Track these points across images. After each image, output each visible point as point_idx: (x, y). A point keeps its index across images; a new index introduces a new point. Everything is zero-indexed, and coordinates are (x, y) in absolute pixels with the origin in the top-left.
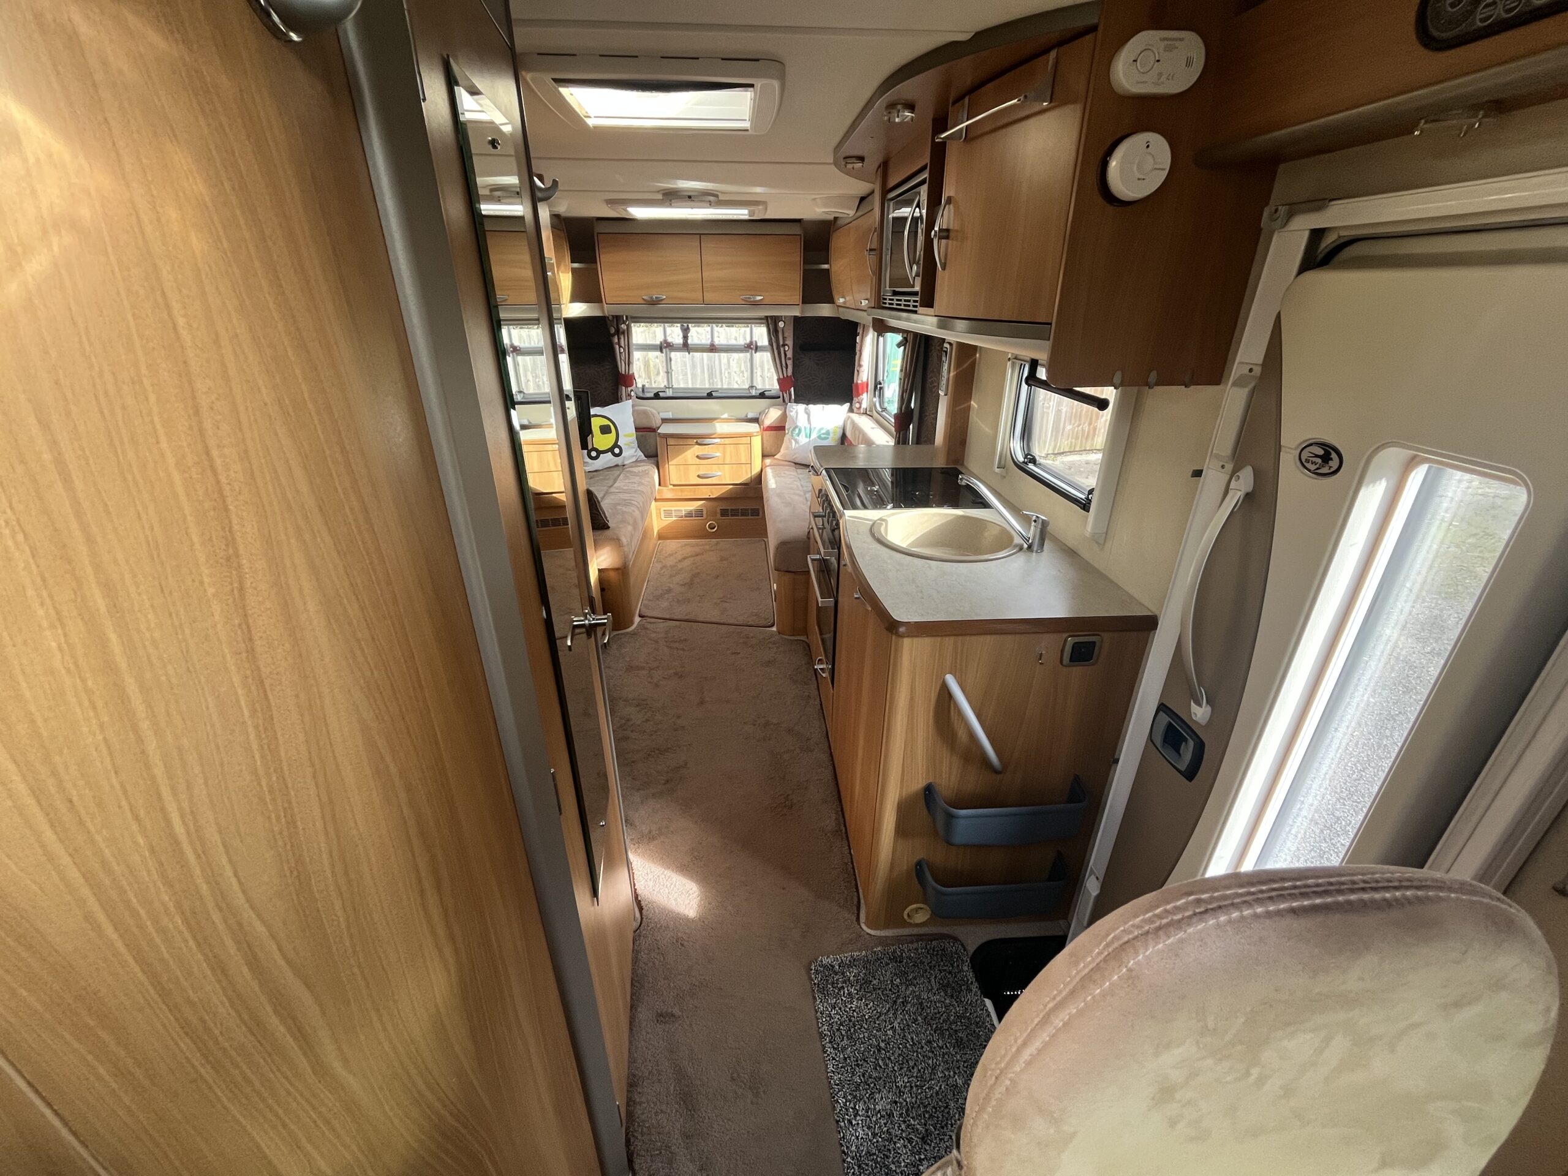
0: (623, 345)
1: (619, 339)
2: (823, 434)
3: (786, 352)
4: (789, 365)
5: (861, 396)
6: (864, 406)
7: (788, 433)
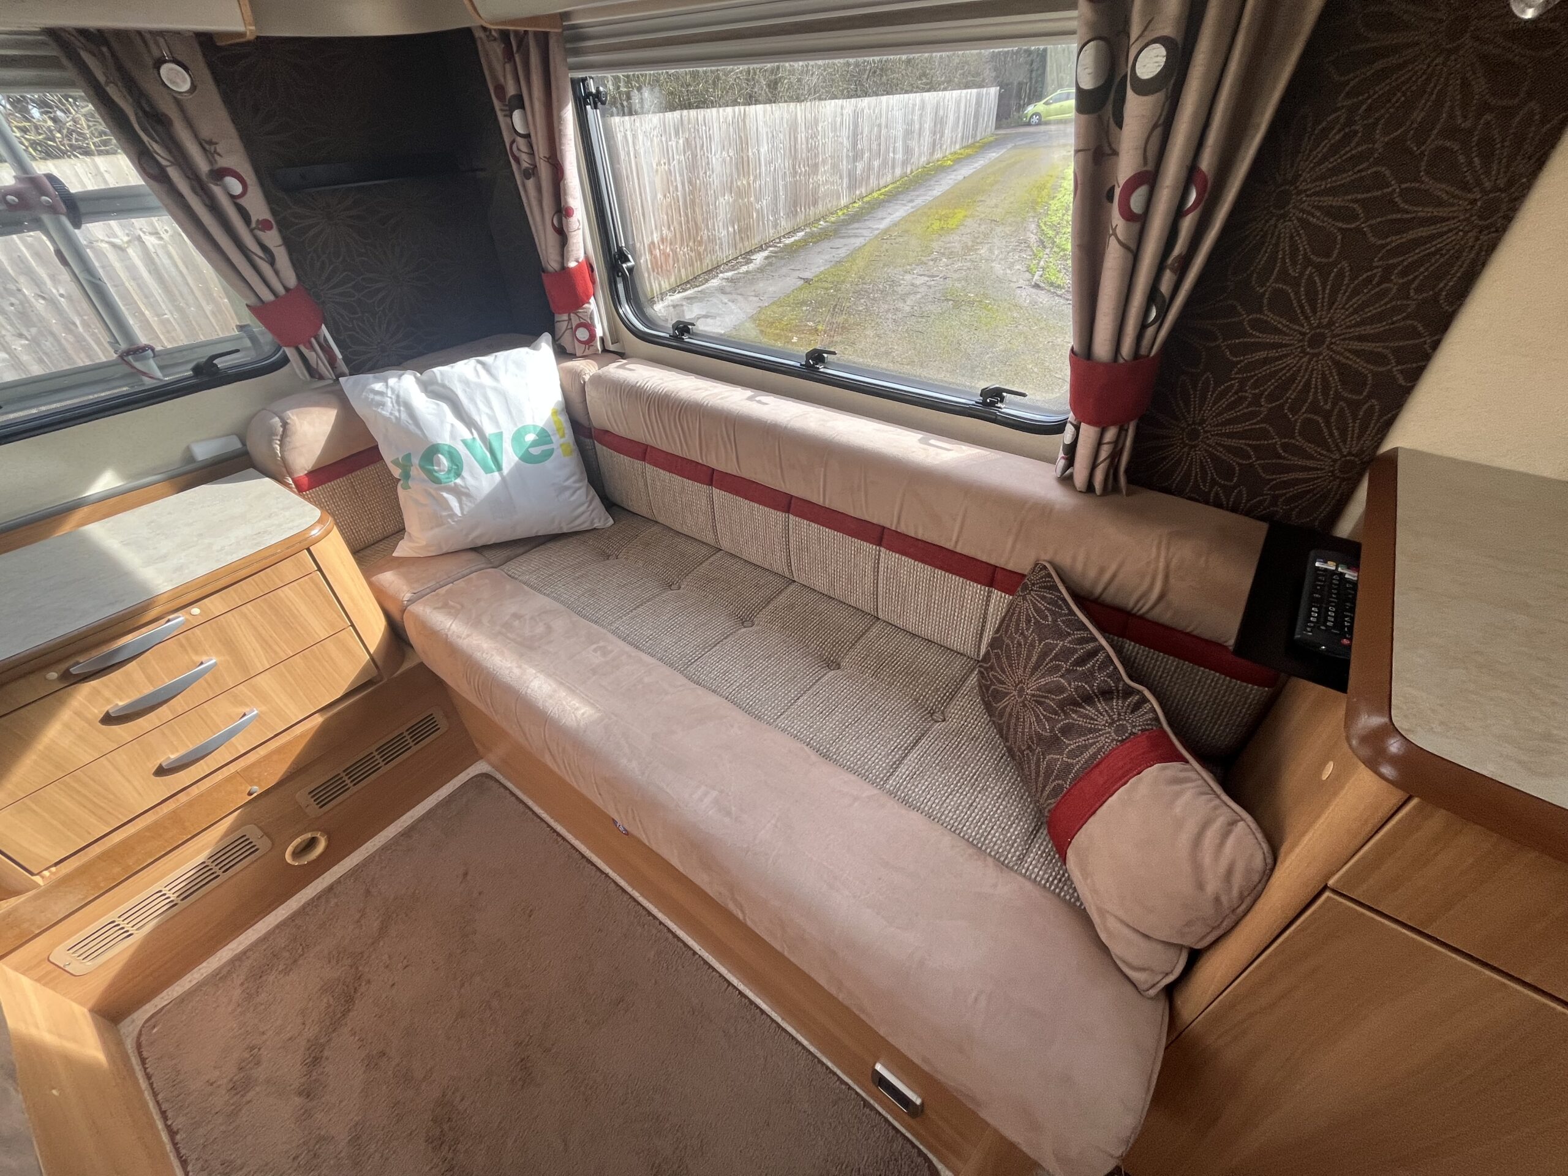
2: (535, 444)
3: (242, 201)
4: (275, 250)
5: (586, 305)
6: (599, 333)
7: (407, 475)
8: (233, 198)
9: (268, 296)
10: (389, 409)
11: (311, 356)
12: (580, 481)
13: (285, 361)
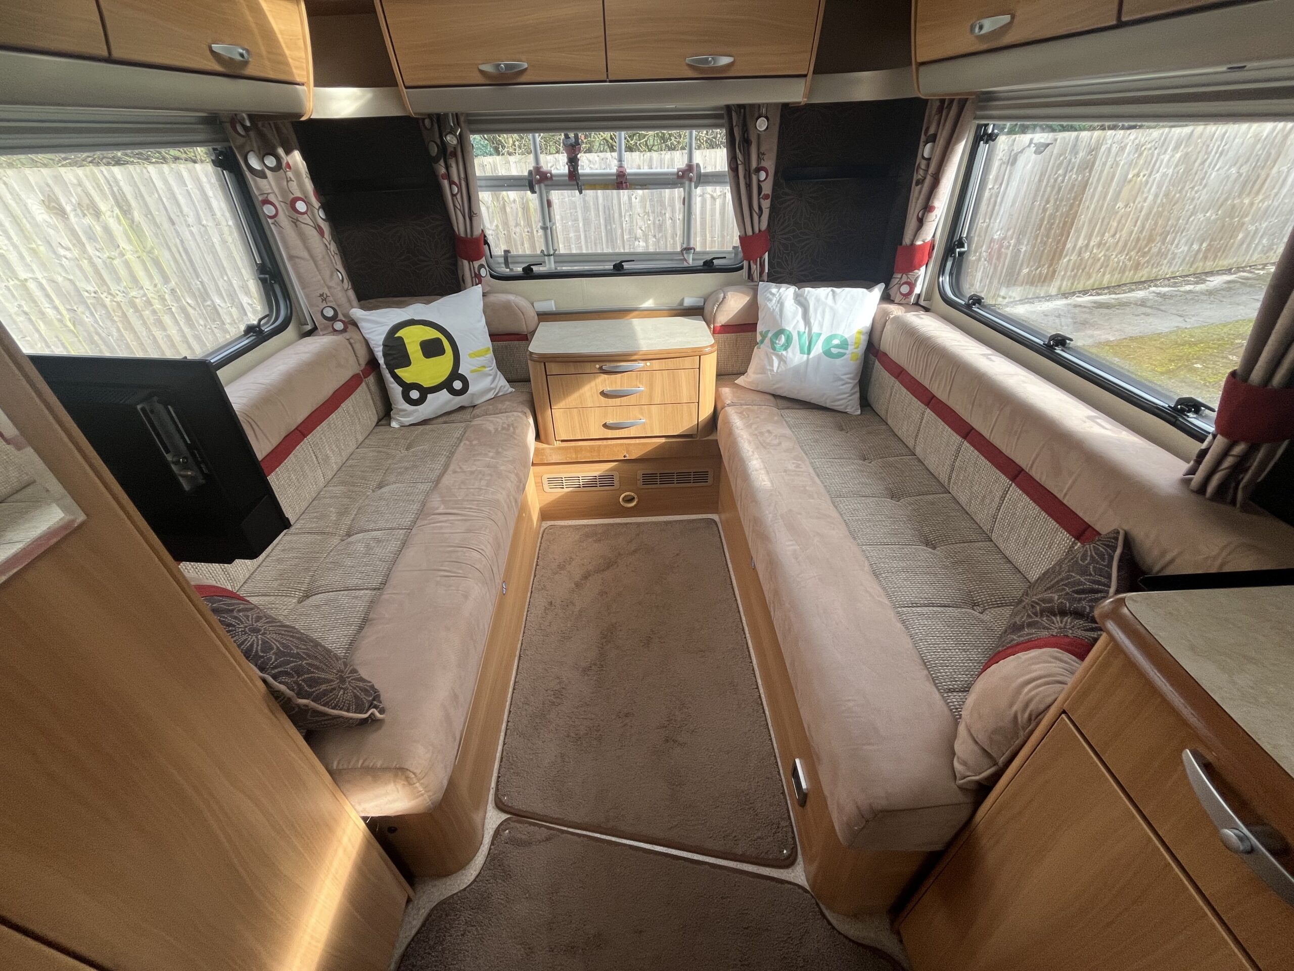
0: (456, 180)
1: (447, 167)
2: (837, 346)
3: (762, 184)
4: (764, 210)
5: (916, 271)
6: (917, 290)
7: (762, 341)
8: (759, 181)
9: (750, 233)
10: (772, 304)
11: (753, 267)
12: (853, 379)
13: (741, 268)
